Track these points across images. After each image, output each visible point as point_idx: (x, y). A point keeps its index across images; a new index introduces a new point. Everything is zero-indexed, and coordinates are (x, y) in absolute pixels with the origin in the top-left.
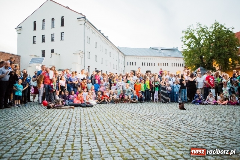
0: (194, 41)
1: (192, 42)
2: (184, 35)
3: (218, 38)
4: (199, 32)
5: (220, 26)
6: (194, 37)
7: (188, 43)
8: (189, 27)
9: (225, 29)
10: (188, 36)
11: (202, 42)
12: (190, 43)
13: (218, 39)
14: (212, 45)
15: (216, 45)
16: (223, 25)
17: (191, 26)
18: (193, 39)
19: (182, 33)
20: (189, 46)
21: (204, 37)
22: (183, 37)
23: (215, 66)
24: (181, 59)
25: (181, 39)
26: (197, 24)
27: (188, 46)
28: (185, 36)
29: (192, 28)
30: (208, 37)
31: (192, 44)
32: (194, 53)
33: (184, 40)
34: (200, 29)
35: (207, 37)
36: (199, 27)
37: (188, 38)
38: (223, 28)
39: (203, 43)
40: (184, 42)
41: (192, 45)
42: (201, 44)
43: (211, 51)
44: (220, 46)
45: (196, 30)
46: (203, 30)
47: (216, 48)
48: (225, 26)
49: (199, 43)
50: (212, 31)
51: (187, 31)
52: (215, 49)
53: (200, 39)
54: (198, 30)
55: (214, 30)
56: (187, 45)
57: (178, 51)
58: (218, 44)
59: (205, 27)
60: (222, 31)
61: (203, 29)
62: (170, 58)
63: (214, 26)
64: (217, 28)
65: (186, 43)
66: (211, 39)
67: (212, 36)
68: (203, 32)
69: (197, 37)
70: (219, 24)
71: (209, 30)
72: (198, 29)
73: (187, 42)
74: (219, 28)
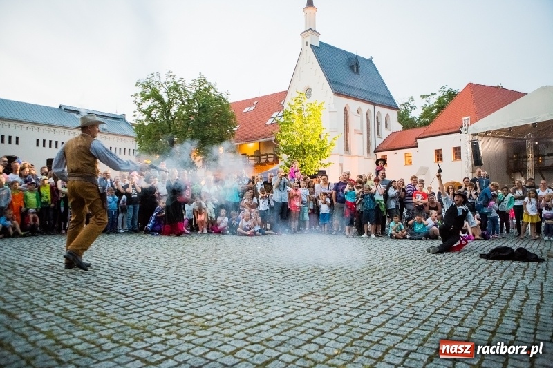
0: (160, 105)
1: (155, 107)
2: (139, 90)
3: (204, 107)
4: (170, 89)
5: (207, 86)
6: (159, 99)
7: (148, 109)
8: (151, 76)
9: (215, 93)
10: (147, 93)
11: (174, 109)
12: (151, 108)
13: (204, 108)
14: (192, 118)
15: (199, 120)
16: (212, 84)
17: (155, 75)
18: (156, 103)
19: (136, 85)
20: (149, 115)
21: (178, 101)
22: (136, 95)
23: (195, 158)
24: (131, 139)
25: (134, 98)
26: (166, 72)
27: (146, 115)
28: (141, 93)
29: (157, 79)
30: (186, 103)
31: (154, 111)
32: (158, 131)
33: (139, 100)
34: (172, 84)
35: (183, 103)
36: (170, 80)
37: (147, 98)
38: (212, 91)
39: (176, 113)
40: (139, 104)
41: (155, 114)
42: (173, 114)
43: (189, 130)
44: (206, 123)
45: (164, 85)
46: (176, 88)
47: (198, 125)
48: (216, 87)
49: (169, 111)
50: (194, 91)
51: (146, 84)
52: (197, 127)
53: (170, 104)
54: (168, 85)
55: (198, 91)
56: (145, 112)
57: (126, 122)
58: (203, 119)
59: (181, 83)
60: (210, 96)
61: (177, 85)
62: (108, 136)
63: (197, 84)
64: (202, 88)
65: (143, 109)
66: (191, 108)
67: (193, 101)
68: (177, 91)
69: (166, 99)
70: (205, 82)
71: (189, 90)
72: (168, 83)
73: (145, 106)
74: (205, 89)
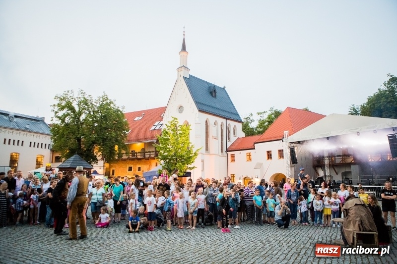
0: (72, 113)
1: (68, 115)
2: (57, 102)
3: (105, 116)
4: (80, 102)
5: (108, 101)
6: (72, 109)
7: (62, 116)
8: (67, 92)
9: (114, 107)
10: (63, 104)
11: (83, 117)
12: (65, 116)
13: (105, 118)
14: (96, 124)
15: (101, 126)
16: (112, 100)
17: (70, 92)
18: (70, 112)
19: (55, 98)
20: (63, 121)
21: (86, 111)
22: (54, 105)
23: (97, 154)
24: (48, 136)
25: (52, 108)
26: (79, 90)
27: (60, 120)
28: (58, 104)
29: (71, 95)
30: (92, 113)
31: (67, 118)
32: (69, 132)
33: (56, 109)
34: (83, 99)
35: (90, 113)
36: (81, 96)
37: (62, 108)
38: (112, 105)
39: (83, 120)
40: (56, 112)
41: (68, 120)
42: (81, 120)
43: (93, 132)
44: (106, 128)
45: (76, 99)
46: (86, 102)
47: (100, 130)
48: (115, 103)
49: (79, 119)
50: (98, 105)
51: (62, 98)
52: (99, 131)
53: (80, 113)
54: (79, 100)
55: (101, 105)
56: (60, 118)
57: (45, 123)
58: (104, 126)
59: (89, 98)
60: (110, 109)
61: (87, 100)
63: (101, 100)
64: (104, 103)
65: (59, 116)
66: (95, 117)
67: (97, 112)
68: (86, 105)
69: (77, 110)
70: (107, 99)
71: (95, 104)
72: (79, 98)
73: (60, 114)
74: (107, 104)
